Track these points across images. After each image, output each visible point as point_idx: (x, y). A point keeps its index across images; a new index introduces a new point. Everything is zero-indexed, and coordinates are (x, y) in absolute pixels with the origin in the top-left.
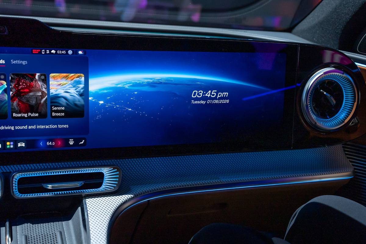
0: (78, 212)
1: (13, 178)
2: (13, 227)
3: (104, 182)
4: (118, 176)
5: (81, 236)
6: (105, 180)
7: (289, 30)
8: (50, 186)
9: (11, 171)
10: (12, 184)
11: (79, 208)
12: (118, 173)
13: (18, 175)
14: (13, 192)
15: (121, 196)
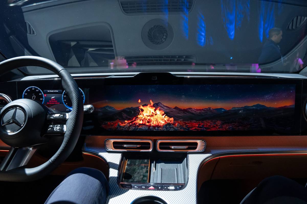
0: (185, 160)
1: (157, 142)
2: (157, 164)
3: (198, 147)
4: (204, 145)
5: (185, 172)
6: (198, 146)
7: (298, 72)
8: (173, 147)
9: (157, 139)
10: (157, 145)
11: (186, 158)
12: (204, 143)
13: (159, 141)
14: (157, 148)
15: (205, 154)
